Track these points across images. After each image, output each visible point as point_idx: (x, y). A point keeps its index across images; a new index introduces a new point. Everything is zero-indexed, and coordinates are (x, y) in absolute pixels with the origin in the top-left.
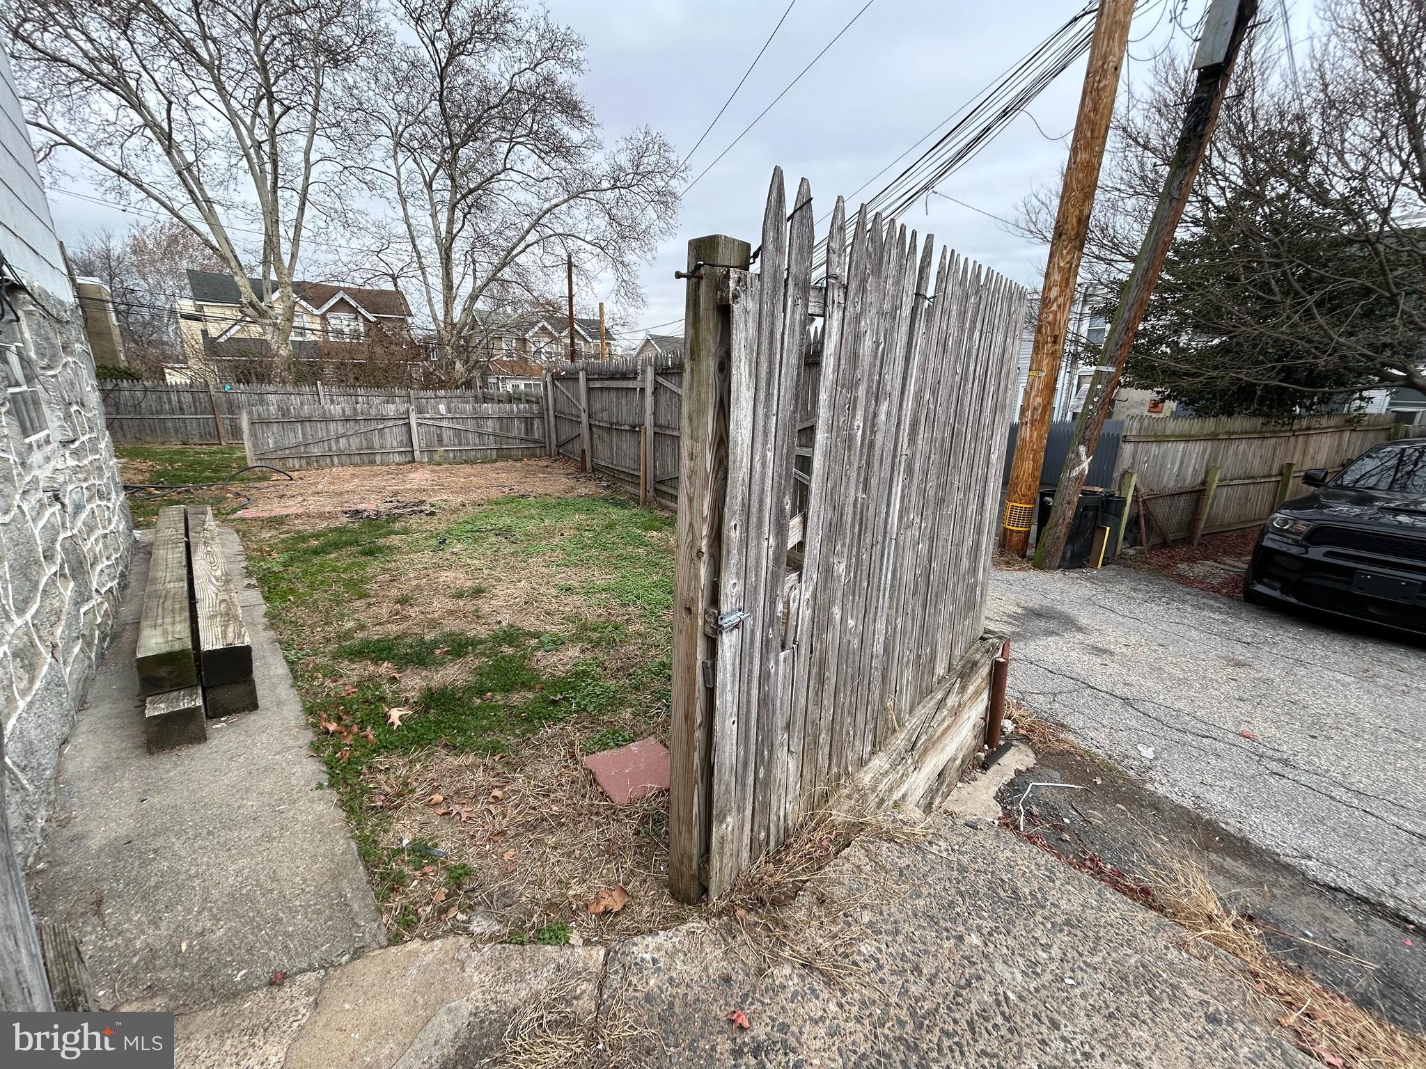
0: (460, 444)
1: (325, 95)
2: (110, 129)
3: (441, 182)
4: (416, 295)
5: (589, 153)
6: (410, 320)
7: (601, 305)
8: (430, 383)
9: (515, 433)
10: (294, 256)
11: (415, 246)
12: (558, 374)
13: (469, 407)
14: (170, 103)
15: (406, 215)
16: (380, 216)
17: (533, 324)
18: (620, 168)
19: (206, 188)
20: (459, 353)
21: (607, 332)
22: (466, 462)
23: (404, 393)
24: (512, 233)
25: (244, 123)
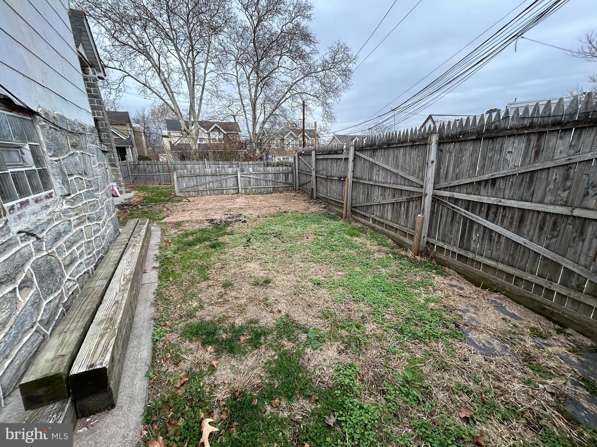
0: (258, 185)
1: (212, 46)
2: (142, 69)
3: (253, 76)
4: (242, 123)
5: (313, 56)
6: (240, 133)
7: (316, 123)
8: (247, 158)
9: (280, 180)
10: (199, 110)
11: (242, 103)
12: (301, 153)
13: (261, 169)
14: (159, 55)
15: (239, 91)
16: (229, 92)
17: (287, 132)
18: (326, 61)
19: (172, 88)
20: (258, 146)
21: (317, 135)
22: (260, 193)
23: (236, 163)
24: (280, 94)
25: (184, 61)
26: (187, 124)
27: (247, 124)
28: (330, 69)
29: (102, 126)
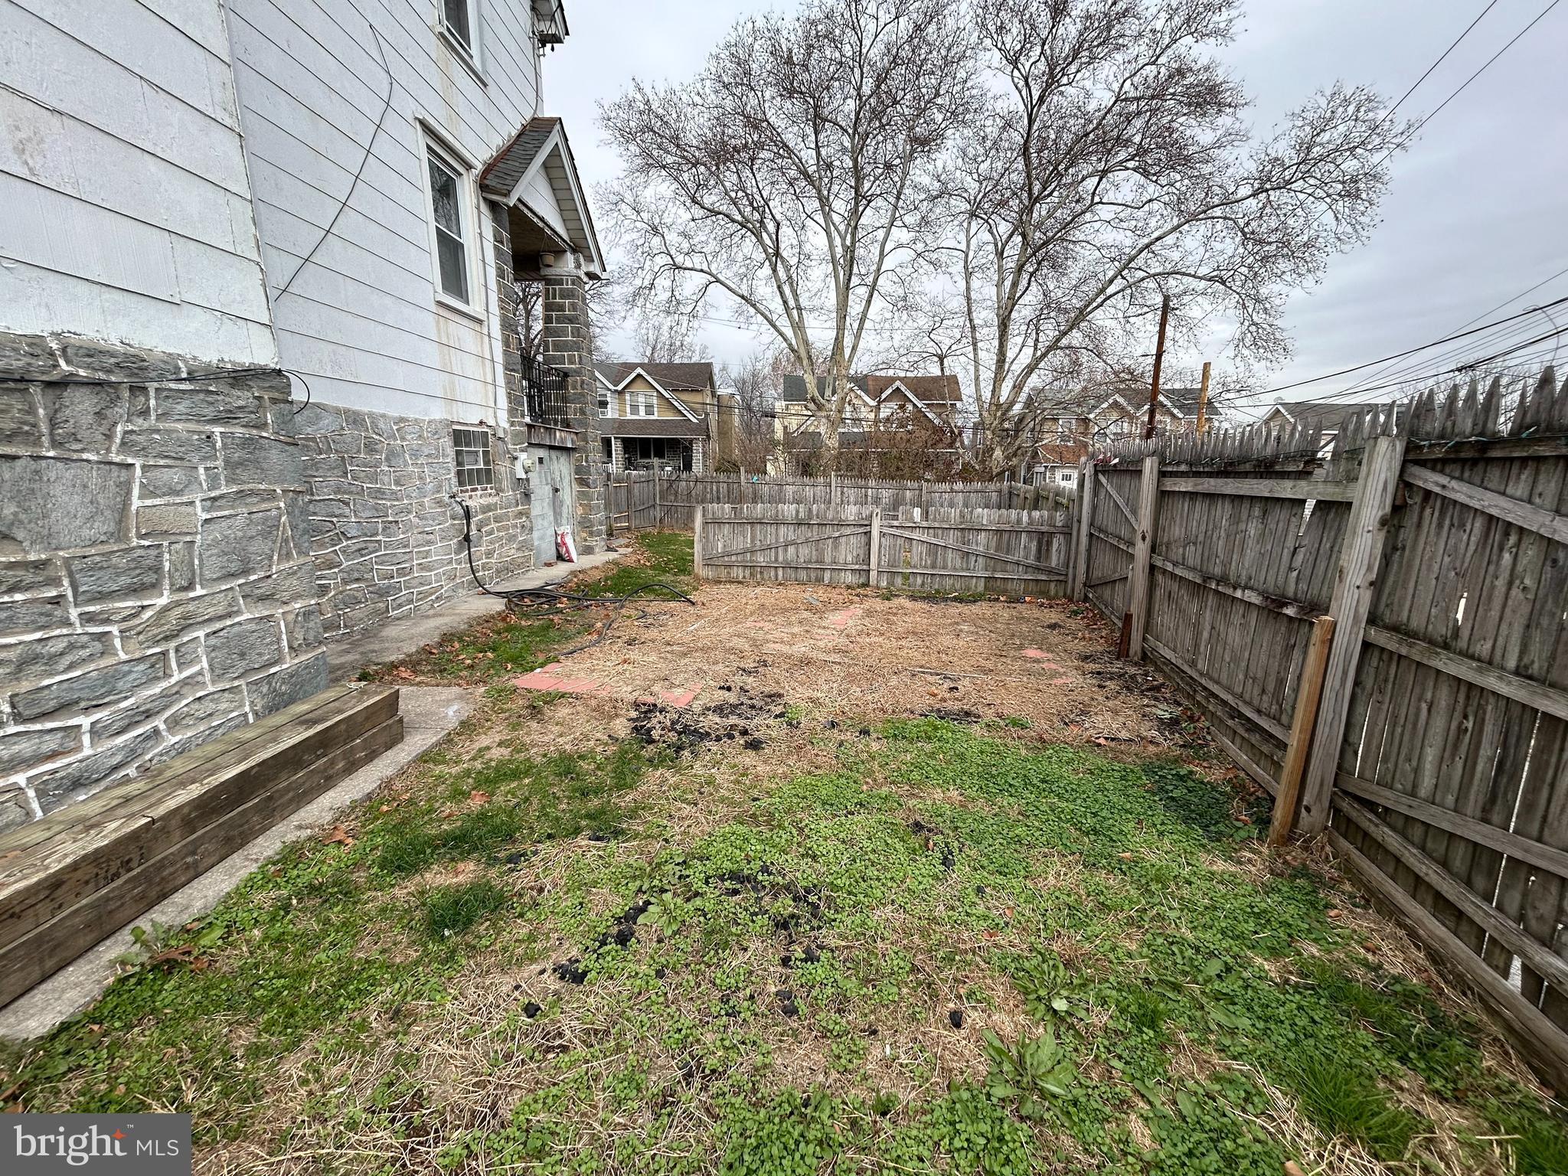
0: (933, 567)
3: (1013, 246)
6: (958, 404)
7: (1207, 366)
9: (1018, 556)
10: (854, 349)
11: (970, 320)
12: (1105, 461)
13: (954, 513)
15: (968, 289)
17: (1101, 399)
21: (1210, 403)
22: (935, 595)
23: (916, 485)
24: (1092, 287)
25: (837, 229)
26: (821, 385)
27: (977, 378)
28: (1289, 182)
29: (574, 388)
